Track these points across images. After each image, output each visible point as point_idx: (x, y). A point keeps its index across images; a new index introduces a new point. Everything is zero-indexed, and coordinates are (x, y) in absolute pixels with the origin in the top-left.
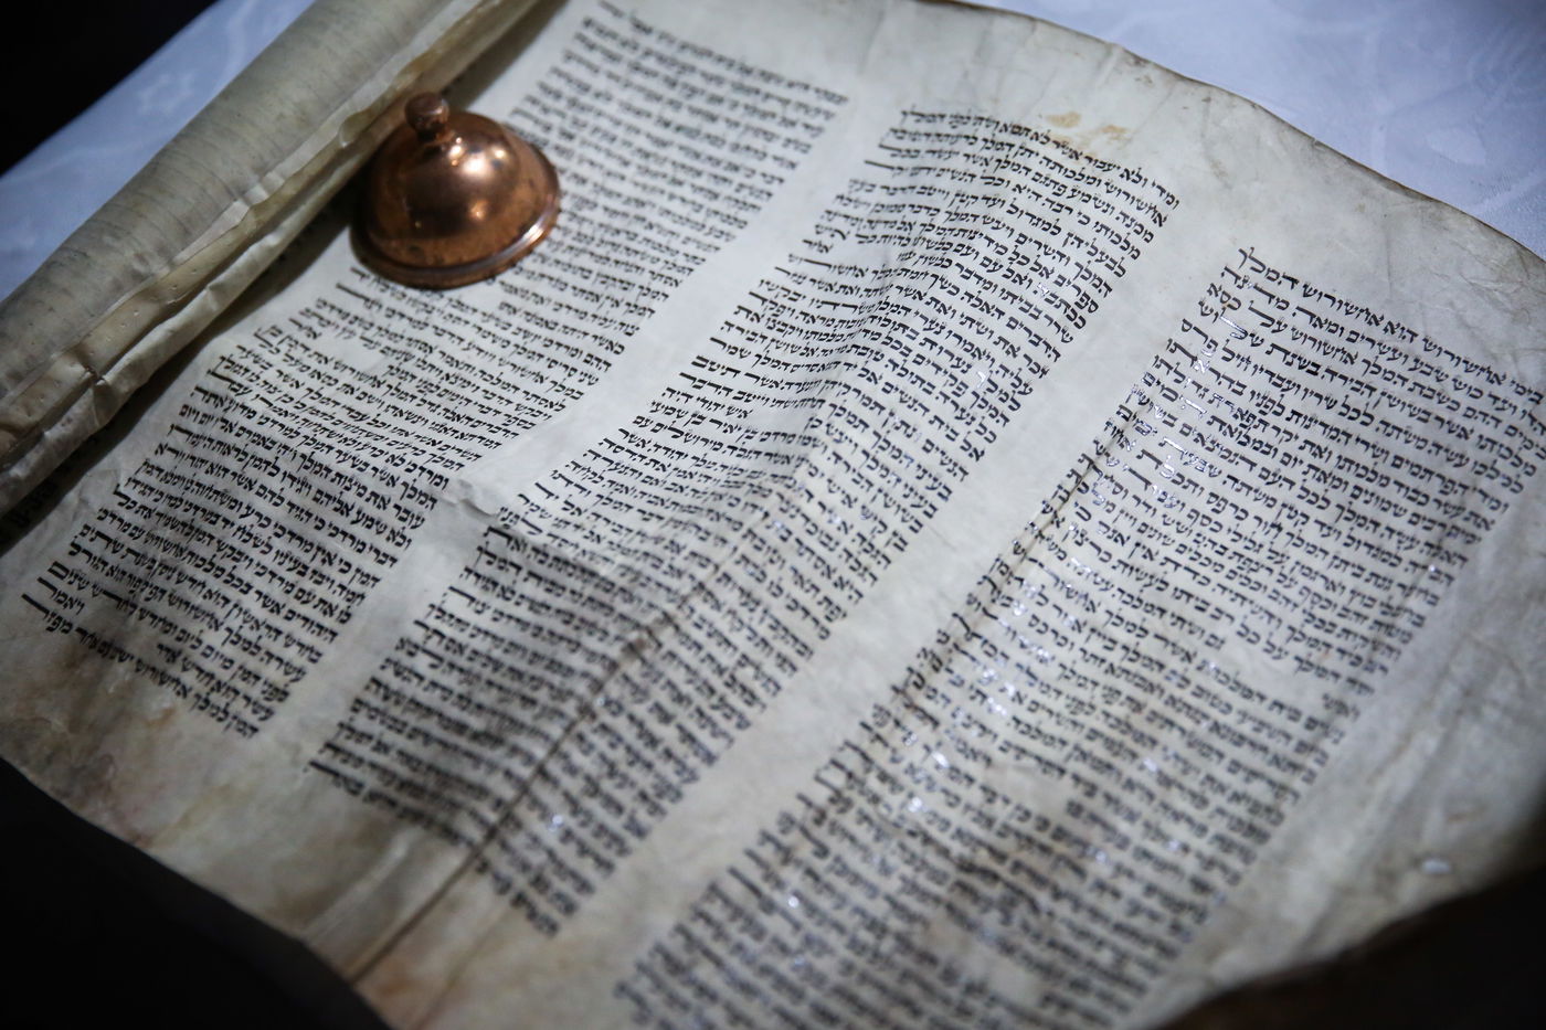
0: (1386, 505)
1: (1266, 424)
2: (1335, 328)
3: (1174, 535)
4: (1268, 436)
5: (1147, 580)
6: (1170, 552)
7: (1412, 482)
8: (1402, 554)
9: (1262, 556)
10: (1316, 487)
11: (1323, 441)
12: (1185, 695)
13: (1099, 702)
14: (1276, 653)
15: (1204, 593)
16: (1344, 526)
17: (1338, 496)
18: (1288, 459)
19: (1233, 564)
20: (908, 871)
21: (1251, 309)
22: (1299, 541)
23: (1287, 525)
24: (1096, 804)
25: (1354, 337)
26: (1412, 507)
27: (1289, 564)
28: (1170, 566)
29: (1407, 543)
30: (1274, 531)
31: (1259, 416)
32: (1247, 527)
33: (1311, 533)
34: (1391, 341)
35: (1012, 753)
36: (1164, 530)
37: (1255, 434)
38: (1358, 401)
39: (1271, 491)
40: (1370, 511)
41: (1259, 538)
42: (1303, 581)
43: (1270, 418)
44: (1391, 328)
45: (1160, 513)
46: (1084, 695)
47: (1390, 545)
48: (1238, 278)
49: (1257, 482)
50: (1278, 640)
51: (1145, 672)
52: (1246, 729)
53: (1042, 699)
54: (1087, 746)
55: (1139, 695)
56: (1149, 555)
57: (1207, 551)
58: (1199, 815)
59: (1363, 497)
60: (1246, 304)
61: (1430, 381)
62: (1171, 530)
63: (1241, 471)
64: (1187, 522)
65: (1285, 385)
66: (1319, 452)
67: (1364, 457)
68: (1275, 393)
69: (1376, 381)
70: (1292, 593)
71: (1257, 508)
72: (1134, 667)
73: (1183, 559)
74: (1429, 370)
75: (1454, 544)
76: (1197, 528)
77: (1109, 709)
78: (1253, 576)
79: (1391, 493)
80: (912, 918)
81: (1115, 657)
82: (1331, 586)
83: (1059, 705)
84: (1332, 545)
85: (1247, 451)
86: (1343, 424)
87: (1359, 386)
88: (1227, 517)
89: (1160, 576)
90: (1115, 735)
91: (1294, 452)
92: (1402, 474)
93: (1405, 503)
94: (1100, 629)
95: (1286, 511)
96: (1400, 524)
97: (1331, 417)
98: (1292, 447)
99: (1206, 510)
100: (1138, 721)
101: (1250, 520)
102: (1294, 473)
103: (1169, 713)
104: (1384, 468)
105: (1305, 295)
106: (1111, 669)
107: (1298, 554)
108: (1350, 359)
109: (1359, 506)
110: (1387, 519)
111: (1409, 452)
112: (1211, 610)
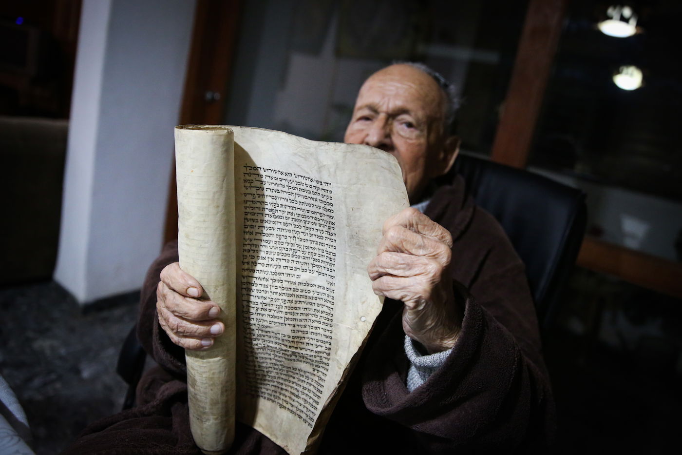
0: (313, 223)
1: (277, 210)
2: (276, 179)
3: (275, 251)
4: (279, 214)
5: (275, 267)
6: (276, 256)
7: (314, 215)
8: (323, 235)
9: (295, 247)
10: (296, 223)
11: (291, 211)
12: (299, 293)
13: (282, 304)
14: (312, 272)
15: (289, 265)
16: (307, 231)
17: (302, 224)
18: (287, 218)
19: (291, 253)
20: (273, 353)
21: (256, 180)
22: (301, 240)
23: (296, 235)
24: (297, 328)
25: (281, 180)
26: (318, 222)
27: (302, 247)
28: (278, 260)
29: (322, 232)
30: (294, 238)
31: (275, 209)
32: (289, 240)
33: (302, 236)
34: (289, 178)
35: (273, 323)
36: (272, 250)
37: (276, 214)
38: (292, 197)
39: (288, 228)
40: (310, 226)
41: (293, 242)
42: (307, 251)
43: (277, 208)
44: (286, 174)
45: (268, 246)
46: (278, 303)
47: (319, 234)
48: (248, 174)
49: (284, 227)
50: (311, 269)
51: (288, 292)
52: (316, 295)
53: (270, 308)
54: (287, 316)
55: (290, 299)
56: (272, 260)
57: (284, 252)
58: (317, 319)
59: (307, 223)
60: (254, 180)
61: (301, 187)
62: (273, 250)
63: (279, 225)
64: (275, 245)
65: (275, 198)
66: (292, 214)
67: (301, 212)
68: (274, 201)
69: (291, 191)
70: (307, 255)
71: (288, 234)
72: (285, 291)
73: (280, 257)
74: (300, 183)
75: (332, 231)
76: (279, 246)
77: (286, 305)
78: (297, 254)
79: (311, 220)
80: (281, 361)
81: (279, 290)
82: (313, 249)
83: (274, 308)
84: (308, 237)
85: (277, 220)
86: (292, 205)
87: (290, 193)
88: (283, 239)
89: (278, 264)
90: (290, 311)
91: (287, 216)
92: (310, 214)
93: (316, 221)
94: (271, 285)
95: (294, 232)
96: (317, 227)
97: (288, 203)
98: (285, 215)
99: (277, 240)
100: (293, 305)
101: (288, 238)
102: (289, 221)
103: (298, 299)
104: (307, 214)
105: (265, 171)
106: (280, 294)
107: (302, 243)
108: (284, 186)
109: (307, 225)
110: (314, 226)
111: (308, 208)
112: (294, 269)
